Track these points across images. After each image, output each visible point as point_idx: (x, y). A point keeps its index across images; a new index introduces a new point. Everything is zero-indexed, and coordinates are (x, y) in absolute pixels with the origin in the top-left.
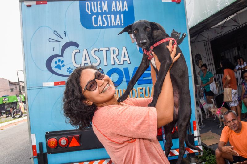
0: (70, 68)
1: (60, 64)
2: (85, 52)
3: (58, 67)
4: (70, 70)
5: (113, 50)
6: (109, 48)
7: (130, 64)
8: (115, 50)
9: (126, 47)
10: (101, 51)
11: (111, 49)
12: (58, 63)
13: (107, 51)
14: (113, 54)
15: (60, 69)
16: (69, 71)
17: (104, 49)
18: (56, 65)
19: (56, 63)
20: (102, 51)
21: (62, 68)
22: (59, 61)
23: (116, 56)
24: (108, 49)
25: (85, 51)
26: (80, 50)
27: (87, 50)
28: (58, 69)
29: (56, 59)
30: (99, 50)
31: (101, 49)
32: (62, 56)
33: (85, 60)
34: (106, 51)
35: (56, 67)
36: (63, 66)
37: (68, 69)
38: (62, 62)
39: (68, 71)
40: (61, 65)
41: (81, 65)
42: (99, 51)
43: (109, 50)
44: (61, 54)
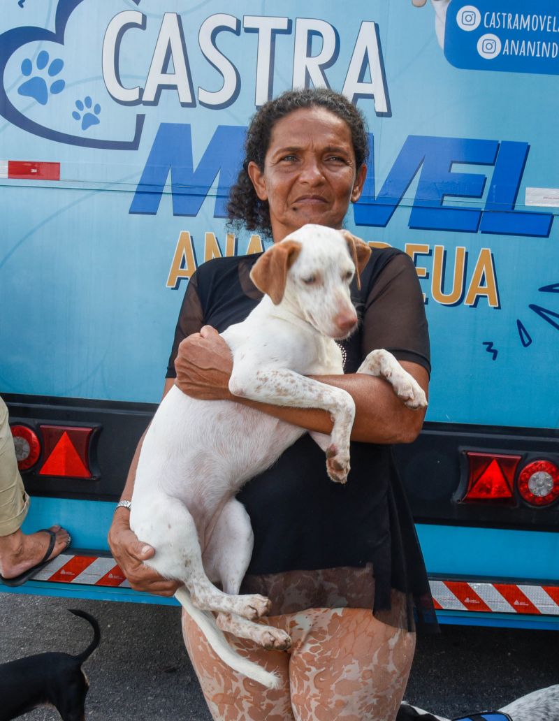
0: (88, 101)
1: (43, 74)
2: (170, 30)
3: (35, 89)
4: (86, 110)
5: (312, 33)
6: (290, 22)
7: (388, 114)
8: (318, 34)
9: (377, 26)
10: (248, 30)
11: (302, 27)
12: (36, 72)
13: (278, 36)
14: (309, 54)
15: (43, 99)
16: (82, 114)
17: (266, 25)
18: (26, 79)
19: (26, 67)
20: (256, 31)
21: (52, 98)
22: (43, 58)
23: (323, 67)
24: (285, 27)
25: (171, 22)
26: (144, 17)
27: (179, 17)
28: (32, 100)
29: (28, 51)
30: (239, 23)
31: (249, 23)
32: (58, 37)
33: (164, 71)
34: (275, 32)
35: (25, 90)
36: (59, 87)
37: (79, 104)
38: (57, 66)
39: (76, 116)
40: (49, 81)
41: (142, 91)
42: (237, 32)
43: (288, 31)
44: (52, 28)
